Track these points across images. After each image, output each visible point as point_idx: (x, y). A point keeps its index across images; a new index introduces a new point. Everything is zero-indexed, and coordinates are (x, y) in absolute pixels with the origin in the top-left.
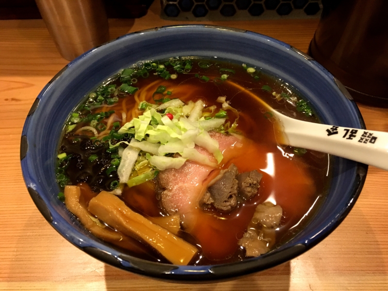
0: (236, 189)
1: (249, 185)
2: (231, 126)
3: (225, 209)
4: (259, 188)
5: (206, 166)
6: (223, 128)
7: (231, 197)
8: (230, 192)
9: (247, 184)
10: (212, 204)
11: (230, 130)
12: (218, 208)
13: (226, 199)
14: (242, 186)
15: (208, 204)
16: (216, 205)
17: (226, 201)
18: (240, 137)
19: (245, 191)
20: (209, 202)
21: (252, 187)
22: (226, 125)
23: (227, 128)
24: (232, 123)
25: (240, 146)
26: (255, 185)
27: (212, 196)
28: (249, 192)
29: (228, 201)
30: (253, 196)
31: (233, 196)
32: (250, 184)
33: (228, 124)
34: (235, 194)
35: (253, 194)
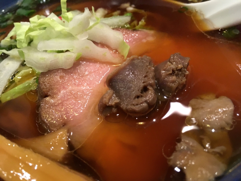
0: (153, 78)
1: (171, 72)
2: (138, 24)
3: (137, 108)
4: (187, 75)
6: (128, 26)
7: (145, 89)
8: (144, 83)
9: (168, 71)
10: (117, 106)
11: (137, 27)
12: (127, 110)
13: (139, 93)
14: (161, 75)
15: (111, 107)
16: (124, 106)
17: (138, 97)
18: (152, 32)
19: (167, 82)
20: (112, 103)
21: (177, 75)
22: (133, 24)
23: (134, 26)
24: (139, 20)
25: (151, 39)
26: (180, 70)
27: (117, 92)
28: (173, 82)
29: (142, 96)
30: (180, 88)
31: (150, 88)
32: (173, 71)
33: (135, 22)
34: (151, 85)
35: (179, 84)
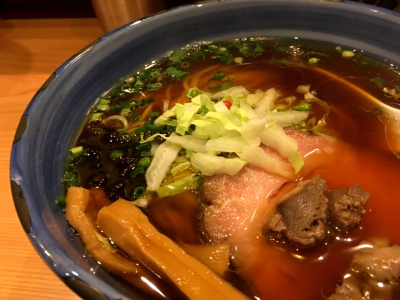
0: (325, 212)
1: (346, 208)
2: (316, 123)
3: (304, 241)
4: (363, 214)
5: (276, 175)
6: (304, 125)
7: (315, 223)
8: (314, 216)
9: (343, 205)
10: (283, 233)
11: (315, 128)
12: (292, 240)
13: (308, 227)
14: (334, 208)
15: (277, 232)
16: (289, 235)
17: (306, 230)
18: (331, 140)
19: (339, 217)
20: (279, 229)
21: (353, 211)
22: (309, 122)
23: (311, 126)
24: (318, 119)
25: (329, 150)
26: (357, 208)
27: (285, 219)
28: (346, 219)
29: (310, 230)
30: (353, 226)
31: (319, 222)
32: (349, 207)
33: (313, 120)
34: (322, 220)
35: (352, 223)
